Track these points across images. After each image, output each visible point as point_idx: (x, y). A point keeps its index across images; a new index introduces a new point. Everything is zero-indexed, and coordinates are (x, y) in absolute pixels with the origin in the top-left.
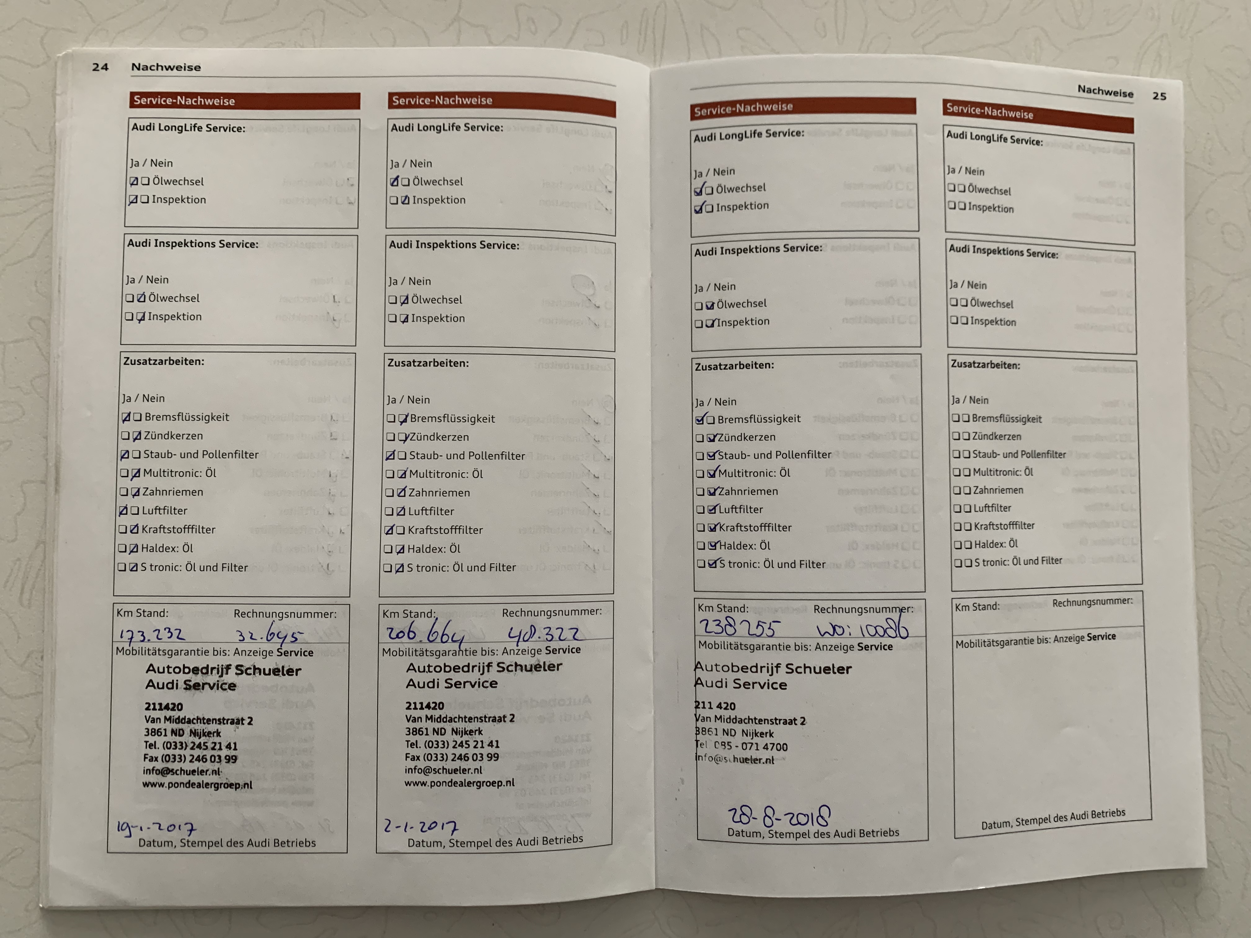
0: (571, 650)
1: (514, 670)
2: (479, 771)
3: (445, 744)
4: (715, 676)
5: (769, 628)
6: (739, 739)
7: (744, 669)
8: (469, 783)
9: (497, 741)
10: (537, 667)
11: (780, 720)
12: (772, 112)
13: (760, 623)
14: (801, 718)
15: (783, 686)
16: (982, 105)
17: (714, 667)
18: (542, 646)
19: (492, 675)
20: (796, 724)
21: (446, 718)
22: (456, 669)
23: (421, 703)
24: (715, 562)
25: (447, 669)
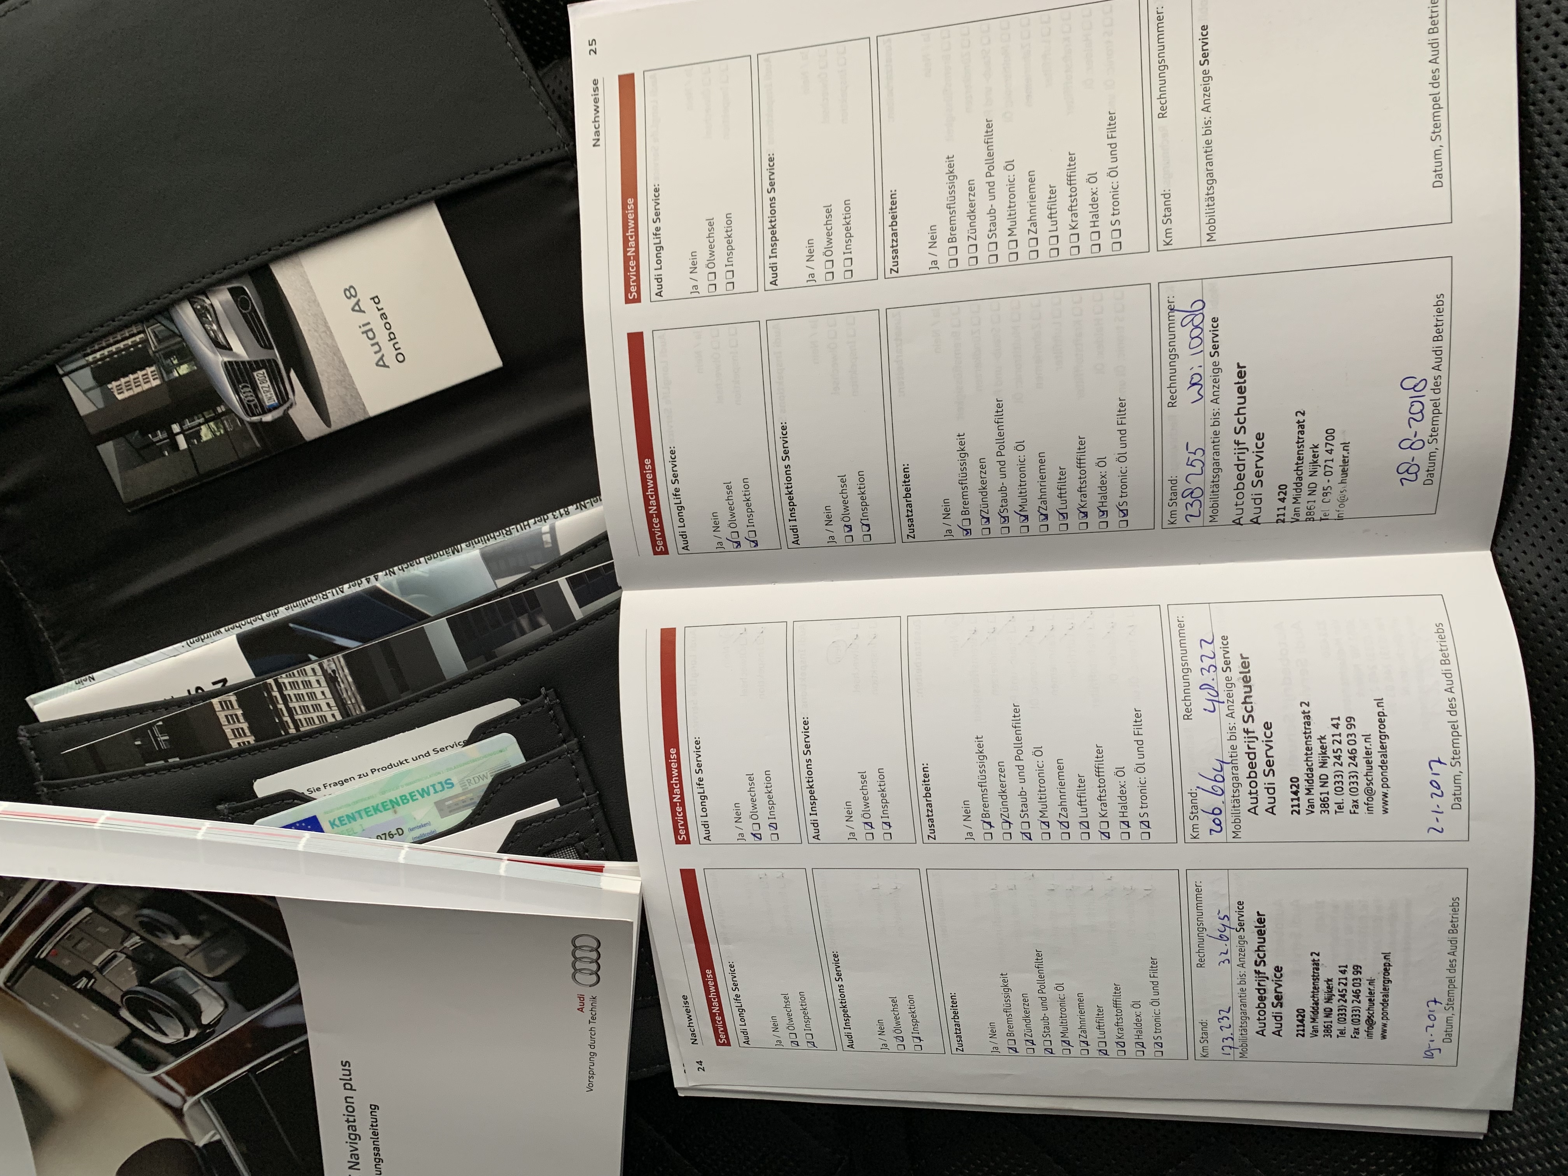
0: (1225, 646)
1: (1250, 705)
2: (1367, 738)
3: (1339, 774)
4: (1249, 505)
5: (1195, 454)
6: (1320, 480)
7: (1240, 478)
8: (1382, 747)
9: (1332, 719)
10: (1246, 680)
11: (1299, 438)
12: (654, 479)
13: (1189, 463)
14: (1296, 415)
15: (1259, 437)
16: (626, 259)
17: (1238, 507)
18: (1222, 676)
19: (1257, 727)
20: (1304, 421)
21: (1308, 774)
22: (1252, 766)
23: (1292, 800)
24: (1121, 511)
25: (1253, 775)
